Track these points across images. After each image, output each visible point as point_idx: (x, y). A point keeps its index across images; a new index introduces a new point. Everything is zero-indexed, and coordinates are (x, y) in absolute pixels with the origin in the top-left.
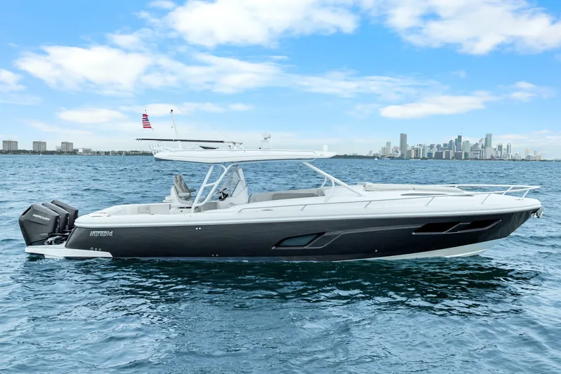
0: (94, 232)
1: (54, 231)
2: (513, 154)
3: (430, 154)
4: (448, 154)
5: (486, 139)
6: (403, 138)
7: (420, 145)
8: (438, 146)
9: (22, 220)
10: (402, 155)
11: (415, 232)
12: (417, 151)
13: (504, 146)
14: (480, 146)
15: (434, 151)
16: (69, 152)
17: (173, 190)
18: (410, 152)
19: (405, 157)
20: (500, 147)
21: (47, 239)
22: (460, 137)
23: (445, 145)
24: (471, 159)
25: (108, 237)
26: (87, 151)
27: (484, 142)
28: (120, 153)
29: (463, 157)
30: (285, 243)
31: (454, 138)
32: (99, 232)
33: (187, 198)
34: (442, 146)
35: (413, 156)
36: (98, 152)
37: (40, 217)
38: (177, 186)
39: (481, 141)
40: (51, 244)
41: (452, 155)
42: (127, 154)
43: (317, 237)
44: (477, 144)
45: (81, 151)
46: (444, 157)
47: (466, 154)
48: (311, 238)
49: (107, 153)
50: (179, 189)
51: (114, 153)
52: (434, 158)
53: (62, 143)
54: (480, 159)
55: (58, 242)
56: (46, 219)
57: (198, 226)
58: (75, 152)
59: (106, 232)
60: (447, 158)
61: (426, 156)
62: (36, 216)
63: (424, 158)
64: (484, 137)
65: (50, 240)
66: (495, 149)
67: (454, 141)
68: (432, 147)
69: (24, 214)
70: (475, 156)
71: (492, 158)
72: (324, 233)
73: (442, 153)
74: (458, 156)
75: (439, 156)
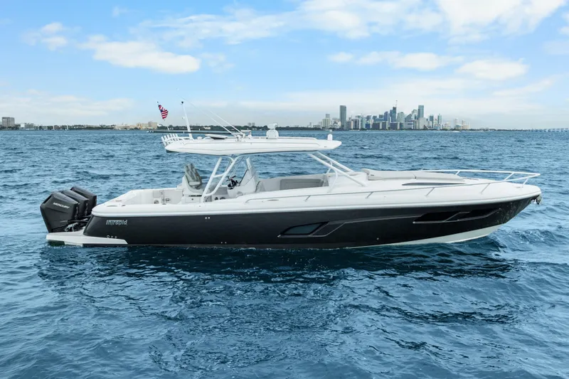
0: (110, 221)
1: (73, 218)
2: (442, 124)
3: (368, 125)
4: (384, 125)
5: (419, 110)
6: (343, 109)
7: (359, 117)
8: (374, 117)
9: (44, 207)
10: (342, 126)
11: (415, 221)
12: (356, 122)
13: (436, 117)
14: (413, 117)
15: (371, 122)
16: (10, 127)
17: (184, 179)
18: (349, 123)
19: (345, 128)
20: (432, 118)
21: (67, 225)
22: (394, 109)
23: (381, 116)
24: (406, 130)
25: (122, 226)
26: (29, 126)
27: (416, 114)
28: (64, 128)
29: (398, 128)
30: (291, 231)
31: (389, 109)
32: (114, 221)
33: (198, 187)
34: (378, 117)
35: (352, 127)
36: (41, 127)
37: (60, 205)
38: (188, 175)
39: (413, 112)
40: (70, 230)
41: (387, 126)
42: (71, 128)
43: (320, 226)
44: (410, 116)
45: (23, 126)
46: (381, 128)
47: (401, 124)
48: (314, 227)
49: (50, 128)
50: (190, 179)
51: (57, 128)
52: (371, 129)
53: (3, 118)
54: (414, 129)
55: (77, 228)
56: (65, 207)
57: (208, 216)
58: (17, 127)
59: (121, 221)
60: (384, 128)
61: (364, 127)
62: (56, 204)
63: (362, 129)
64: (417, 109)
65: (70, 226)
66: (427, 120)
67: (389, 112)
68: (368, 118)
69: (45, 202)
70: (409, 126)
71: (425, 129)
72: (327, 223)
73: (379, 124)
74: (393, 127)
75: (376, 127)
